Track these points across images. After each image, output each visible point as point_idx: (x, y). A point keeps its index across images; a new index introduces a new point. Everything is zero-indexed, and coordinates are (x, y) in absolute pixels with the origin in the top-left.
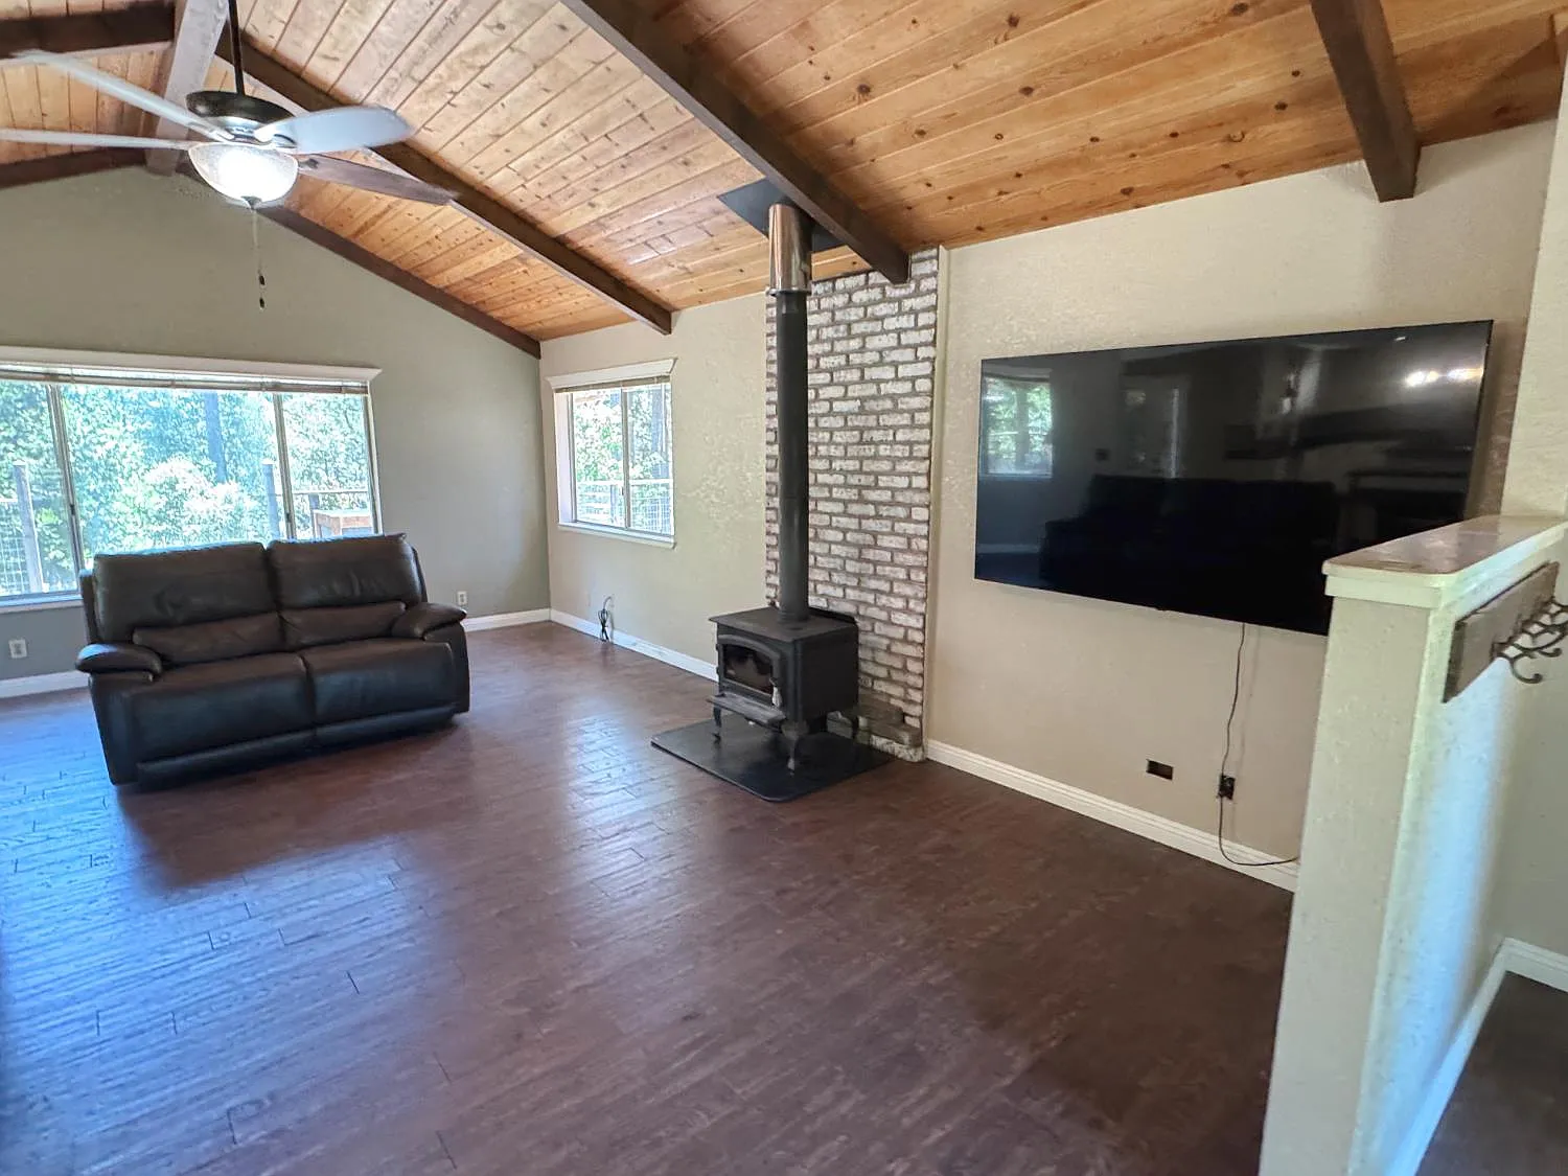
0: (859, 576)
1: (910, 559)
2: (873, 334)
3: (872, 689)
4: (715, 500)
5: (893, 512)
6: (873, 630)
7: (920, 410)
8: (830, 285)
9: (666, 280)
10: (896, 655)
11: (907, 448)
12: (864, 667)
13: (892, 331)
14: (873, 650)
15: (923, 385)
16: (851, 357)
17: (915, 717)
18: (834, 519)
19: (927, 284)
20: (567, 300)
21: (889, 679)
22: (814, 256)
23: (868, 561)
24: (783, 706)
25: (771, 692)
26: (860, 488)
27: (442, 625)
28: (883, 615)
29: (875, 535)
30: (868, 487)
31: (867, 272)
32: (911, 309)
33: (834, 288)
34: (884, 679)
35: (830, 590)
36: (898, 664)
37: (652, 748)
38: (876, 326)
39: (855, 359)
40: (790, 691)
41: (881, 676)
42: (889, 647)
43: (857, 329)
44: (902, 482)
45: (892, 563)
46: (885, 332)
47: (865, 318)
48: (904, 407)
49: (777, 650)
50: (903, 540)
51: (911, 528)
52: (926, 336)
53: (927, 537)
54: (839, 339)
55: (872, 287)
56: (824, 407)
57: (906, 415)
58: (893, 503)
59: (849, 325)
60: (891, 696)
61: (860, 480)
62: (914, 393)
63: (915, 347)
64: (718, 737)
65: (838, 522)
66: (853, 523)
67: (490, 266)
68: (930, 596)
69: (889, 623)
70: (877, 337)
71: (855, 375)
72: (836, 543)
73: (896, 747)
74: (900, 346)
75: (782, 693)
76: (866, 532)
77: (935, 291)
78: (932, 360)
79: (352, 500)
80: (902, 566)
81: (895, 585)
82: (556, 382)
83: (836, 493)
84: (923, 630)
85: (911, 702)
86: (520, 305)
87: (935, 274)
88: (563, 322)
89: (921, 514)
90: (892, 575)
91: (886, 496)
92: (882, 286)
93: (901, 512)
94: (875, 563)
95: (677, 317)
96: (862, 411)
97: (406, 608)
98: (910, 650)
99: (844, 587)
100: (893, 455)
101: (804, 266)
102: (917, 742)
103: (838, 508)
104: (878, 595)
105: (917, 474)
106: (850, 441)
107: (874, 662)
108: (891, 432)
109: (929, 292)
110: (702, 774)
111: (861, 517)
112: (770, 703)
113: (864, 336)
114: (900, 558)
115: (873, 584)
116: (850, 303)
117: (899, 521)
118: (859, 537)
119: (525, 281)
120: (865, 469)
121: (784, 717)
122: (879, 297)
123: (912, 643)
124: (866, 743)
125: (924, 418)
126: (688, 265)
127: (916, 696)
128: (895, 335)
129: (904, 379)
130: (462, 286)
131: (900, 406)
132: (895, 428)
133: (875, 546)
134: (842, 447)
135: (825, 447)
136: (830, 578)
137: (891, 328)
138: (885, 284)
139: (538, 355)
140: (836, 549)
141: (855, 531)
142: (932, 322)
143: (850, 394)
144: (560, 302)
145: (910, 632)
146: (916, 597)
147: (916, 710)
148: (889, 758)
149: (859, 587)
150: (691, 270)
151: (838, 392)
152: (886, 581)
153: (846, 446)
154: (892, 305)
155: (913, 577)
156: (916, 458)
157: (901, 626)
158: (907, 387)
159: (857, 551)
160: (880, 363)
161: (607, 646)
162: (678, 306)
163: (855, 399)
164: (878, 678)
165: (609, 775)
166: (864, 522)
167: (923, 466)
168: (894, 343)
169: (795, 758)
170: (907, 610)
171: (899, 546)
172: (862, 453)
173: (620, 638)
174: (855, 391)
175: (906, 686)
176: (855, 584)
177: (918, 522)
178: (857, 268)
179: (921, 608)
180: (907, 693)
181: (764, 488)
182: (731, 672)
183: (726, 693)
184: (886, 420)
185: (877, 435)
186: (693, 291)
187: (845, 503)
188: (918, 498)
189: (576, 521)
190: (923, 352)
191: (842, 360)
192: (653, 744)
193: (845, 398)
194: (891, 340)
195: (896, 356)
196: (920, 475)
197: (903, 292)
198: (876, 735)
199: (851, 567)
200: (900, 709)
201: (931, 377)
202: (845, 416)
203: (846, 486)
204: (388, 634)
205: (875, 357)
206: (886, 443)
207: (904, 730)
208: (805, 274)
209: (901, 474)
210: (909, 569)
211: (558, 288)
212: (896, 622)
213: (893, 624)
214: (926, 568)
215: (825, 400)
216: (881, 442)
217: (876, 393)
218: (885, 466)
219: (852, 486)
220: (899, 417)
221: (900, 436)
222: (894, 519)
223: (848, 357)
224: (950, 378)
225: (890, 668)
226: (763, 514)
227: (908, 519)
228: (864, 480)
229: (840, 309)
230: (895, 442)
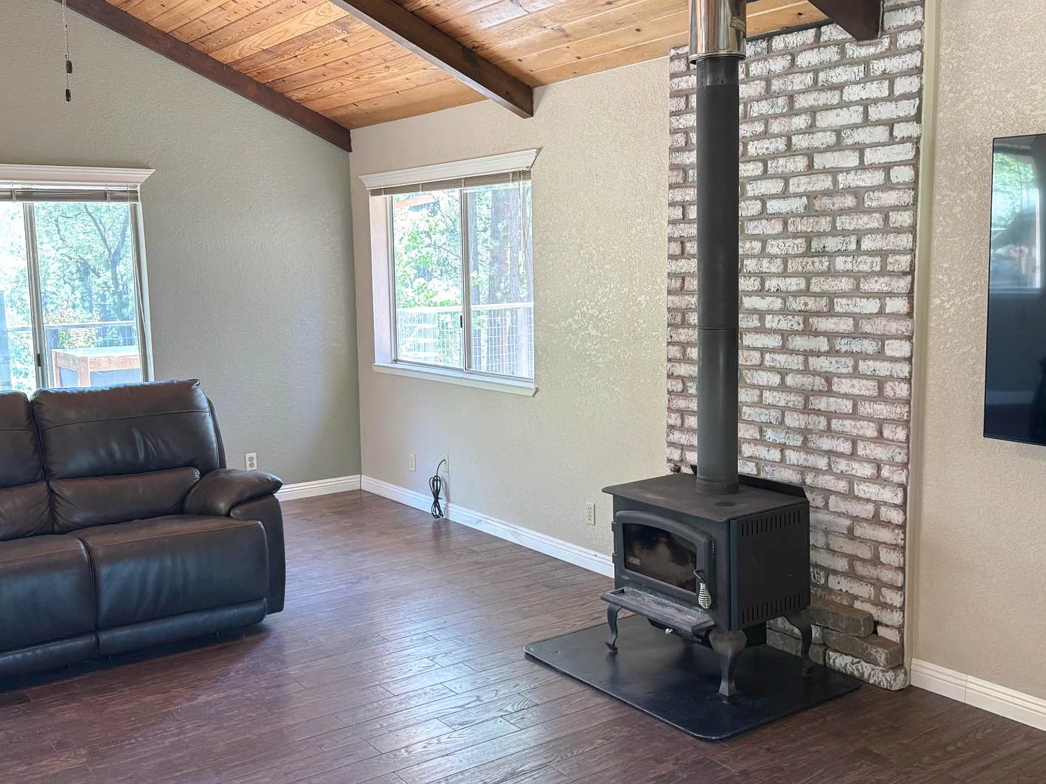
0: (805, 433)
1: (882, 410)
2: (828, 108)
3: (825, 587)
4: (593, 332)
5: (856, 346)
6: (826, 506)
7: (897, 208)
8: (764, 44)
9: (531, 46)
10: (863, 541)
11: (878, 259)
12: (814, 557)
13: (857, 103)
14: (827, 533)
15: (903, 174)
16: (795, 139)
17: (893, 627)
18: (767, 356)
19: (906, 39)
20: (393, 76)
21: (851, 574)
22: (749, 6)
23: (818, 412)
24: (713, 607)
25: (695, 589)
26: (806, 315)
27: (253, 498)
28: (842, 486)
29: (828, 378)
30: (818, 314)
31: (818, 25)
32: (884, 72)
33: (769, 49)
34: (843, 574)
35: (762, 452)
36: (866, 553)
37: (527, 662)
38: (833, 97)
39: (800, 142)
40: (721, 588)
41: (839, 569)
42: (851, 530)
43: (802, 102)
44: (871, 306)
45: (854, 415)
46: (848, 105)
47: (816, 87)
48: (874, 204)
49: (703, 533)
50: (872, 384)
51: (883, 368)
52: (908, 108)
53: (908, 380)
54: (776, 116)
55: (826, 45)
56: (754, 207)
57: (877, 215)
58: (856, 334)
59: (791, 98)
60: (856, 598)
61: (806, 304)
62: (888, 186)
63: (890, 124)
64: (614, 648)
65: (774, 360)
66: (796, 362)
67: (300, 33)
68: (913, 460)
69: (850, 495)
70: (835, 112)
71: (800, 163)
72: (771, 388)
73: (866, 668)
74: (866, 122)
75: (712, 590)
76: (815, 373)
77: (920, 47)
78: (916, 141)
79: (89, 334)
80: (870, 419)
81: (861, 445)
82: (372, 181)
83: (770, 322)
84: (903, 507)
85: (885, 606)
86: (331, 83)
87: (918, 26)
88: (384, 103)
89: (898, 348)
90: (855, 432)
91: (845, 325)
92: (841, 45)
93: (869, 346)
94: (830, 415)
95: (542, 94)
96: (810, 211)
97: (202, 475)
98: (885, 535)
99: (783, 448)
100: (856, 269)
101: (737, 21)
102: (897, 661)
103: (774, 341)
104: (833, 458)
105: (891, 294)
106: (790, 251)
107: (828, 548)
108: (854, 239)
109: (910, 50)
110: (601, 700)
111: (807, 354)
112: (693, 603)
113: (813, 111)
114: (866, 409)
115: (826, 444)
116: (792, 68)
117: (864, 360)
118: (807, 381)
119: (341, 51)
120: (814, 288)
121: (712, 623)
122: (836, 58)
123: (888, 524)
124: (821, 662)
125: (904, 219)
126: (565, 26)
127: (894, 598)
128: (861, 109)
129: (874, 167)
130: (257, 60)
131: (868, 203)
132: (860, 234)
133: (829, 392)
134: (779, 261)
135: (755, 261)
136: (761, 435)
137: (855, 98)
138: (843, 42)
139: (347, 146)
140: (769, 397)
141: (798, 372)
142: (915, 90)
143: (792, 189)
144: (384, 78)
145: (883, 509)
146: (892, 463)
147: (896, 618)
148: (856, 684)
149: (805, 447)
150: (569, 31)
151: (775, 187)
152: (846, 439)
153: (785, 259)
154: (855, 69)
155: (886, 433)
156: (891, 274)
157: (868, 500)
158: (878, 178)
159: (801, 399)
160: (838, 146)
161: (440, 524)
162: (544, 80)
163: (800, 195)
164: (835, 572)
165: (478, 698)
166: (812, 360)
167: (903, 284)
168: (857, 118)
169: (730, 680)
170: (877, 479)
171: (866, 393)
172: (809, 268)
173: (458, 513)
174: (800, 185)
175: (878, 584)
176: (799, 443)
177: (893, 360)
178: (804, 20)
179: (900, 477)
180: (878, 593)
181: (665, 316)
182: (636, 561)
183: (625, 589)
184: (844, 222)
185: (832, 244)
186: (567, 59)
187: (785, 335)
188: (894, 327)
189: (396, 361)
190: (901, 130)
191: (781, 144)
192: (529, 657)
193: (784, 195)
194: (854, 115)
195: (862, 136)
196: (897, 295)
197: (872, 50)
198: (835, 651)
199: (792, 420)
200: (871, 616)
201: (914, 163)
202: (785, 219)
203: (785, 312)
204: (179, 510)
205: (830, 139)
206: (845, 253)
207: (879, 645)
208: (738, 32)
209: (868, 295)
210: (880, 424)
211: (386, 61)
212: (861, 495)
213: (859, 499)
214: (908, 421)
215: (755, 198)
216: (839, 253)
217: (831, 188)
218: (845, 284)
219: (795, 313)
220: (865, 219)
221: (867, 244)
222: (858, 356)
223: (789, 139)
224: (940, 164)
225: (852, 558)
226: (663, 351)
227: (880, 355)
228: (812, 304)
229: (779, 76)
230: (859, 251)
